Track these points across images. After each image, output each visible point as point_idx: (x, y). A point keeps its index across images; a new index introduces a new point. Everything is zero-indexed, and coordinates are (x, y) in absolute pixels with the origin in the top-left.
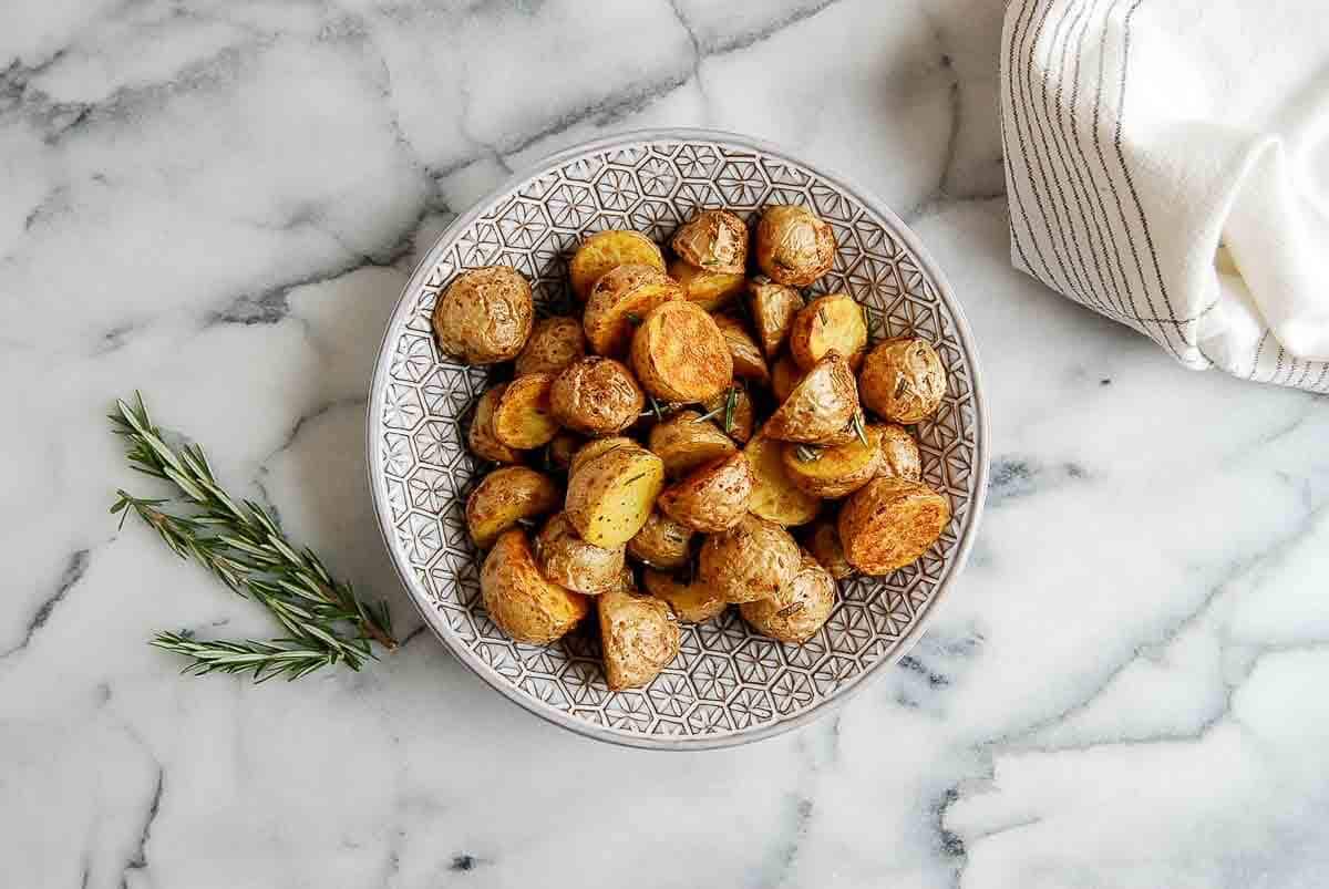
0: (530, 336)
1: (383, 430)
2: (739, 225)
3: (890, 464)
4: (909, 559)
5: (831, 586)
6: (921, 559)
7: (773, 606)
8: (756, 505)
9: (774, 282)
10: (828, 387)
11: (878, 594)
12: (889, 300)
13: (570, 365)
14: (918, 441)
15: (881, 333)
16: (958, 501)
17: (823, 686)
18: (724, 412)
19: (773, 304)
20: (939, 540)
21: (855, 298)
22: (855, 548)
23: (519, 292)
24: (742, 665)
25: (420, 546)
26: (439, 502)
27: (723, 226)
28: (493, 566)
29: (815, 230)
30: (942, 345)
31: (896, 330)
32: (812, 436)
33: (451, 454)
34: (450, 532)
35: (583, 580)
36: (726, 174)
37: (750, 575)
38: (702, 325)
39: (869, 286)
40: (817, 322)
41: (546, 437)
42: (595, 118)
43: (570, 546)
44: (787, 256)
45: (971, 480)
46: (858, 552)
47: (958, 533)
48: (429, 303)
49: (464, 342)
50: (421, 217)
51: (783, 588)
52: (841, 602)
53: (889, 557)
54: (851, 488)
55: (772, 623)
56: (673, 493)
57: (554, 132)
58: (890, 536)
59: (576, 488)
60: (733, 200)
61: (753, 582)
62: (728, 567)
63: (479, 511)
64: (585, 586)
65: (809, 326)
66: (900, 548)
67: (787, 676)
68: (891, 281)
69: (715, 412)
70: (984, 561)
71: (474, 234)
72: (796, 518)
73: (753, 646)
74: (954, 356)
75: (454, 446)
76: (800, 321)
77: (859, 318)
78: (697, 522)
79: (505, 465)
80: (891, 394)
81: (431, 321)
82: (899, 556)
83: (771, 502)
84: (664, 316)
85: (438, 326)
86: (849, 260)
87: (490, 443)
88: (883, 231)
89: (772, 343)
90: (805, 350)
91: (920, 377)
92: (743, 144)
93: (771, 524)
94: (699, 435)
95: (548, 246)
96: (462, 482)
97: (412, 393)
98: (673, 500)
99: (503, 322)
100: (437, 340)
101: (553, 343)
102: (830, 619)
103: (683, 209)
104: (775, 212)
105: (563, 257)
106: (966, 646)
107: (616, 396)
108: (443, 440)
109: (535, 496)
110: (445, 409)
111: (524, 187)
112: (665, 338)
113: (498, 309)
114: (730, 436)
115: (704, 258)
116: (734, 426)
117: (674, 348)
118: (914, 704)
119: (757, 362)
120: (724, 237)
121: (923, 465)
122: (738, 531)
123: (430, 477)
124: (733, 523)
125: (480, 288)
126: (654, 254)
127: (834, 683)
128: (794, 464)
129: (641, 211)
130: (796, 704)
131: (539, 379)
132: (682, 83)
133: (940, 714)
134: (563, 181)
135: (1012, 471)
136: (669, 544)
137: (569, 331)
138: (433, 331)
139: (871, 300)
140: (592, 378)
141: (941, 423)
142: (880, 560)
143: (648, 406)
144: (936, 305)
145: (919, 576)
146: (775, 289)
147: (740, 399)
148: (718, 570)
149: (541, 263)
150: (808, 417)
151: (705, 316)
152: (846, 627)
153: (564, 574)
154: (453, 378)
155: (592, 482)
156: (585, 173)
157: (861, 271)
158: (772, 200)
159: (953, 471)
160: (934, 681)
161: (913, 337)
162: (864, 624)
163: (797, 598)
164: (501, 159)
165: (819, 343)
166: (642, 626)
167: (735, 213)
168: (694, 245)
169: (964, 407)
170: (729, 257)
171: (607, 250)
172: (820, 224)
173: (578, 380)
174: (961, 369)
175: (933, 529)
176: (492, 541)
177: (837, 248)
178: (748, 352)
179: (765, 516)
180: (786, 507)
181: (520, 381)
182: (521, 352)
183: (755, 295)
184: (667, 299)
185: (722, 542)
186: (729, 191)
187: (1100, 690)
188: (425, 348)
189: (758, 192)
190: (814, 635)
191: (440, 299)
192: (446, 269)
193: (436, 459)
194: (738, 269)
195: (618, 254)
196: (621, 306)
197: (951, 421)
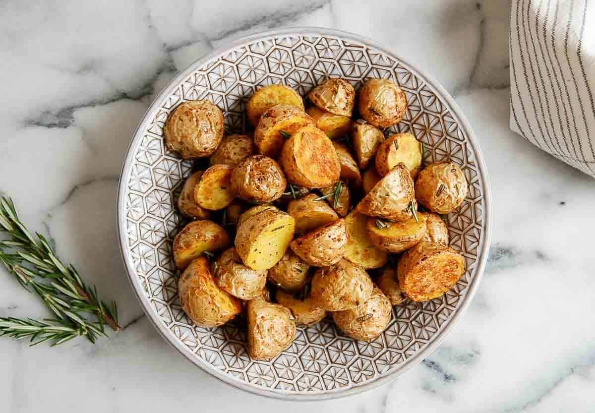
0: (220, 144)
1: (128, 191)
2: (350, 88)
3: (430, 236)
4: (439, 295)
5: (390, 308)
6: (445, 295)
7: (354, 316)
8: (349, 253)
9: (368, 123)
10: (397, 183)
11: (418, 315)
12: (436, 139)
13: (244, 160)
14: (448, 225)
15: (430, 159)
16: (470, 261)
17: (380, 367)
18: (333, 197)
19: (367, 137)
20: (457, 284)
21: (416, 137)
22: (407, 281)
23: (217, 116)
24: (332, 353)
25: (143, 262)
26: (156, 238)
27: (341, 87)
28: (188, 276)
29: (396, 94)
30: (466, 167)
31: (439, 158)
32: (386, 213)
33: (166, 211)
34: (162, 257)
35: (241, 290)
36: (345, 57)
37: (342, 294)
38: (324, 143)
39: (425, 130)
40: (393, 147)
41: (225, 204)
42: (268, 23)
43: (235, 268)
44: (378, 107)
45: (479, 250)
46: (408, 285)
47: (469, 280)
48: (163, 118)
49: (181, 143)
50: (159, 72)
51: (361, 305)
52: (394, 319)
53: (427, 290)
54: (407, 245)
55: (353, 326)
56: (300, 240)
57: (242, 29)
58: (428, 278)
59: (243, 230)
60: (348, 74)
61: (343, 299)
62: (329, 288)
63: (182, 244)
64: (241, 294)
65: (387, 150)
66: (434, 285)
67: (359, 361)
68: (439, 127)
69: (328, 195)
70: (482, 305)
71: (193, 80)
72: (372, 264)
73: (339, 343)
74: (473, 174)
75: (168, 207)
76: (382, 147)
77: (417, 149)
78: (313, 258)
79: (199, 218)
80: (434, 193)
81: (163, 129)
82: (432, 291)
83: (357, 253)
84: (303, 135)
85: (167, 132)
86: (414, 114)
87: (191, 205)
88: (436, 97)
89: (364, 159)
90: (384, 164)
91: (452, 185)
92: (357, 40)
93: (356, 266)
94: (317, 208)
95: (235, 92)
96: (171, 229)
97: (147, 172)
98: (300, 243)
99: (206, 132)
100: (165, 141)
101: (234, 148)
102: (387, 329)
103: (318, 77)
104: (372, 82)
105: (244, 100)
106: (469, 358)
107: (270, 179)
108: (162, 202)
109: (216, 237)
110: (166, 184)
111: (225, 54)
112: (303, 147)
113: (204, 124)
114: (336, 211)
115: (329, 104)
116: (339, 205)
117: (308, 154)
118: (434, 391)
119: (355, 169)
120: (341, 93)
121: (450, 240)
122: (337, 267)
123: (153, 223)
124: (334, 262)
125: (194, 111)
126: (299, 101)
127: (388, 367)
128: (373, 229)
129: (292, 76)
130: (363, 378)
131: (225, 167)
132: (321, 7)
133: (449, 399)
134: (249, 53)
135: (502, 252)
136: (294, 274)
137: (245, 143)
138: (163, 135)
139: (425, 139)
140: (257, 167)
141: (462, 214)
142: (421, 292)
143: (288, 189)
144: (464, 144)
145: (443, 306)
146: (368, 127)
147: (343, 190)
148: (323, 290)
149: (230, 102)
150: (384, 200)
151: (327, 138)
152: (397, 334)
153: (230, 286)
154: (171, 166)
155: (252, 228)
156: (262, 49)
157: (421, 121)
158: (371, 75)
159: (468, 243)
160: (447, 378)
161: (449, 162)
162: (408, 332)
163: (369, 311)
164: (209, 43)
165: (392, 160)
166: (275, 320)
167: (348, 81)
168: (323, 97)
169: (478, 205)
170: (343, 105)
171: (271, 96)
172: (399, 90)
173: (249, 168)
174: (477, 182)
175: (454, 277)
176: (188, 263)
177: (408, 106)
178: (349, 163)
179: (354, 261)
180: (366, 257)
181: (213, 167)
182: (215, 152)
183: (356, 130)
184: (305, 125)
185: (326, 273)
186: (346, 68)
187: (548, 392)
188: (158, 145)
189: (363, 69)
190: (377, 338)
191: (170, 116)
192: (175, 99)
193: (157, 213)
194: (348, 113)
195: (277, 98)
196: (278, 127)
197: (468, 213)
